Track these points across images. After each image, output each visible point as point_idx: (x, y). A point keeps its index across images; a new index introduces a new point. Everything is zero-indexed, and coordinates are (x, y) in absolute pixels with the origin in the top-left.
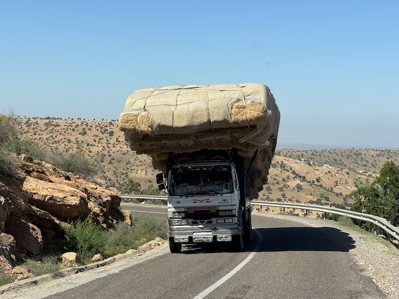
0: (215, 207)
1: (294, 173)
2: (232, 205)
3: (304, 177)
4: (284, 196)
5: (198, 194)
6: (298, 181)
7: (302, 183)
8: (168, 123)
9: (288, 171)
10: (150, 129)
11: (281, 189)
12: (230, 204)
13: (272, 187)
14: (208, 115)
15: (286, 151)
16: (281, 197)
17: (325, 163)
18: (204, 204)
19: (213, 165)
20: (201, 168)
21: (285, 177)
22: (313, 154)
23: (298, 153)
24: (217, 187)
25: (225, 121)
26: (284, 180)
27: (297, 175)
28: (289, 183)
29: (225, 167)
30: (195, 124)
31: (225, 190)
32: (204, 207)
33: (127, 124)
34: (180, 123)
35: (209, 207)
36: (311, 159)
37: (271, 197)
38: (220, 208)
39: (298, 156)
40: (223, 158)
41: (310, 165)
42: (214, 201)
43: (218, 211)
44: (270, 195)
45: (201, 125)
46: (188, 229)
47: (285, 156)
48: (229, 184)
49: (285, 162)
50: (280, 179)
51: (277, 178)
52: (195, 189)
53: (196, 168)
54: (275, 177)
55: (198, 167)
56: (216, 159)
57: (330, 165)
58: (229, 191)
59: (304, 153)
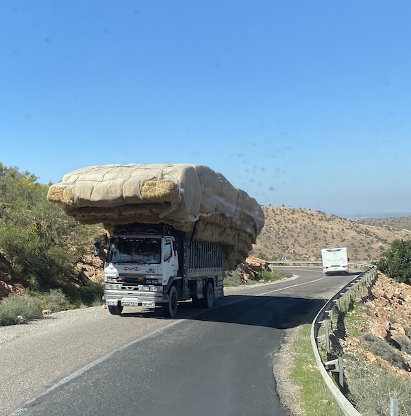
0: (142, 275)
1: (377, 237)
2: (157, 275)
3: (386, 240)
4: (369, 256)
5: (128, 262)
6: (380, 244)
7: (384, 245)
8: (87, 196)
9: (371, 236)
10: (71, 201)
11: (366, 251)
12: (156, 273)
13: (358, 249)
14: (122, 190)
15: (369, 220)
16: (367, 257)
17: (404, 228)
18: (133, 272)
19: (145, 237)
20: (134, 239)
21: (369, 241)
22: (393, 221)
23: (380, 221)
24: (146, 258)
25: (135, 197)
26: (368, 243)
27: (379, 239)
28: (373, 246)
29: (155, 239)
30: (109, 198)
31: (153, 261)
32: (132, 275)
33: (53, 196)
34: (96, 197)
35: (137, 275)
36: (392, 225)
37: (359, 257)
38: (147, 277)
39: (380, 223)
40: (156, 231)
41: (390, 230)
42: (142, 270)
43: (145, 279)
44: (357, 256)
45: (115, 200)
46: (117, 294)
47: (369, 224)
48: (157, 255)
49: (369, 229)
50: (365, 243)
51: (362, 242)
52: (127, 258)
53: (129, 239)
54: (361, 241)
55: (132, 239)
56: (150, 232)
57: (408, 229)
58: (156, 261)
59: (385, 221)
